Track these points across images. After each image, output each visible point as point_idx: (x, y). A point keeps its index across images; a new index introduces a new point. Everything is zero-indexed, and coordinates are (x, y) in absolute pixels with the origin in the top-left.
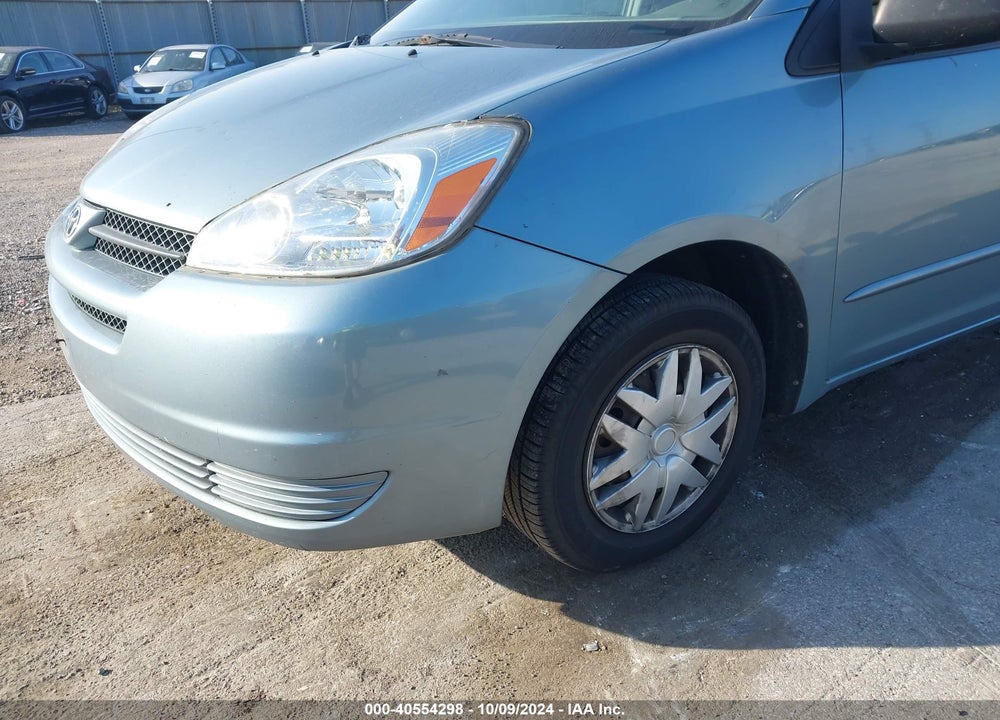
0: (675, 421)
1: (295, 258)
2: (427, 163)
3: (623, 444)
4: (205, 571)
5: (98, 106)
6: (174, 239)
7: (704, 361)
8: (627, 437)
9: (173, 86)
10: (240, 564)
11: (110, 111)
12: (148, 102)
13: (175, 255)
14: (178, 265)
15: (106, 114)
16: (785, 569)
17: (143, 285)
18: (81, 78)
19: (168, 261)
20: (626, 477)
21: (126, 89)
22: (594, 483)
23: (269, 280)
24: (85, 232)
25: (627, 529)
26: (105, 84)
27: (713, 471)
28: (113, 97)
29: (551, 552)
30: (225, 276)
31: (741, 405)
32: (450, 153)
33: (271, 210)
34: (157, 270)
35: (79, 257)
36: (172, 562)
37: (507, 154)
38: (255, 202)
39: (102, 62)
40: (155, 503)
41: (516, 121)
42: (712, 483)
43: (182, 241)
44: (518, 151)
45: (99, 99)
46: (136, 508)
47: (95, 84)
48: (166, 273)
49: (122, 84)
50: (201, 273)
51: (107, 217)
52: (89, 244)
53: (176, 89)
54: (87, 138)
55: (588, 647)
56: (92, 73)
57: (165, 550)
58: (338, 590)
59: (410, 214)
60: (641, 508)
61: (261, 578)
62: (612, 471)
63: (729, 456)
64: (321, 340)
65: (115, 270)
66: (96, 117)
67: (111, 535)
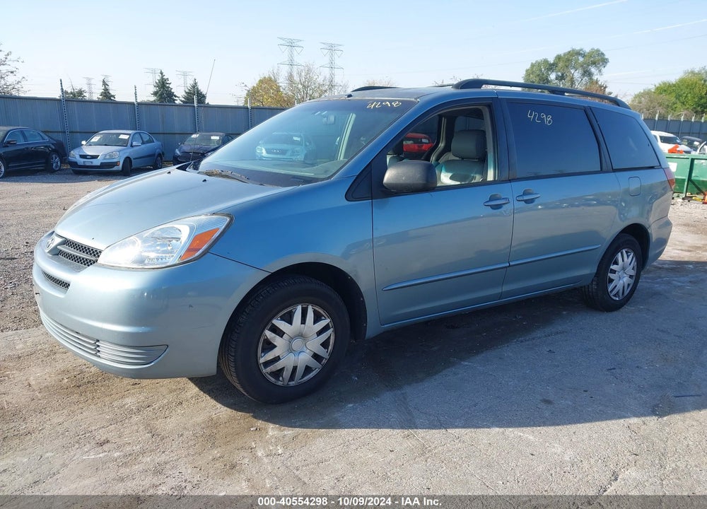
0: (301, 335)
1: (141, 261)
2: (192, 229)
3: (275, 343)
4: (90, 401)
5: (54, 165)
6: (93, 252)
7: (315, 312)
8: (277, 341)
9: (106, 155)
10: (107, 399)
11: (62, 168)
12: (88, 164)
13: (94, 259)
14: (94, 262)
15: (60, 170)
16: (351, 405)
17: (78, 270)
18: (46, 147)
19: (90, 261)
20: (277, 359)
21: (75, 155)
22: (262, 360)
23: (128, 269)
24: (55, 248)
25: (280, 383)
26: (61, 151)
27: (324, 361)
28: (65, 159)
29: (241, 390)
30: (112, 268)
31: (335, 332)
32: (201, 226)
33: (134, 243)
34: (85, 264)
35: (51, 258)
36: (75, 397)
37: (224, 227)
38: (127, 239)
39: (60, 137)
40: (69, 375)
41: (228, 215)
42: (324, 367)
43: (96, 253)
44: (228, 226)
45: (56, 161)
46: (60, 377)
47: (54, 151)
48: (89, 266)
49: (72, 152)
50: (103, 266)
51: (66, 242)
52: (56, 253)
53: (108, 157)
54: (45, 186)
55: (252, 429)
56: (52, 144)
57: (72, 393)
58: (151, 409)
59: (183, 247)
60: (287, 374)
61: (115, 404)
62: (270, 356)
63: (331, 354)
64: (146, 294)
65: (66, 264)
66: (52, 171)
67: (47, 387)
